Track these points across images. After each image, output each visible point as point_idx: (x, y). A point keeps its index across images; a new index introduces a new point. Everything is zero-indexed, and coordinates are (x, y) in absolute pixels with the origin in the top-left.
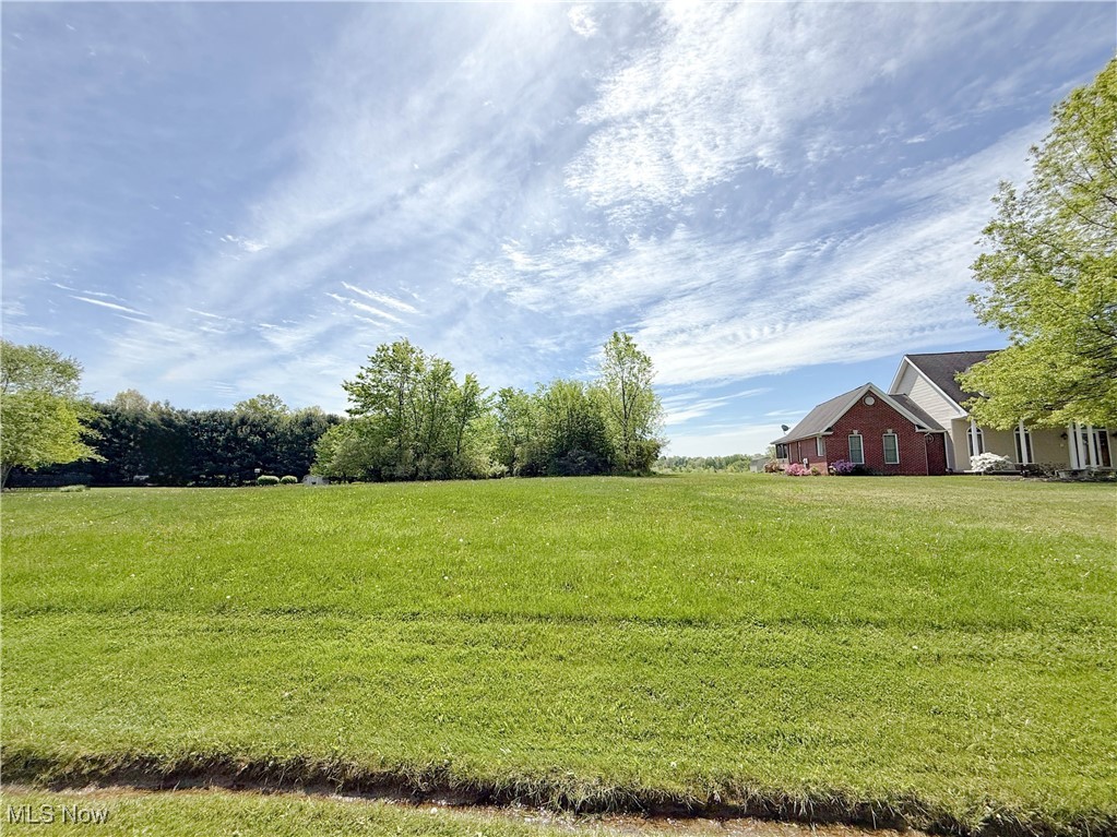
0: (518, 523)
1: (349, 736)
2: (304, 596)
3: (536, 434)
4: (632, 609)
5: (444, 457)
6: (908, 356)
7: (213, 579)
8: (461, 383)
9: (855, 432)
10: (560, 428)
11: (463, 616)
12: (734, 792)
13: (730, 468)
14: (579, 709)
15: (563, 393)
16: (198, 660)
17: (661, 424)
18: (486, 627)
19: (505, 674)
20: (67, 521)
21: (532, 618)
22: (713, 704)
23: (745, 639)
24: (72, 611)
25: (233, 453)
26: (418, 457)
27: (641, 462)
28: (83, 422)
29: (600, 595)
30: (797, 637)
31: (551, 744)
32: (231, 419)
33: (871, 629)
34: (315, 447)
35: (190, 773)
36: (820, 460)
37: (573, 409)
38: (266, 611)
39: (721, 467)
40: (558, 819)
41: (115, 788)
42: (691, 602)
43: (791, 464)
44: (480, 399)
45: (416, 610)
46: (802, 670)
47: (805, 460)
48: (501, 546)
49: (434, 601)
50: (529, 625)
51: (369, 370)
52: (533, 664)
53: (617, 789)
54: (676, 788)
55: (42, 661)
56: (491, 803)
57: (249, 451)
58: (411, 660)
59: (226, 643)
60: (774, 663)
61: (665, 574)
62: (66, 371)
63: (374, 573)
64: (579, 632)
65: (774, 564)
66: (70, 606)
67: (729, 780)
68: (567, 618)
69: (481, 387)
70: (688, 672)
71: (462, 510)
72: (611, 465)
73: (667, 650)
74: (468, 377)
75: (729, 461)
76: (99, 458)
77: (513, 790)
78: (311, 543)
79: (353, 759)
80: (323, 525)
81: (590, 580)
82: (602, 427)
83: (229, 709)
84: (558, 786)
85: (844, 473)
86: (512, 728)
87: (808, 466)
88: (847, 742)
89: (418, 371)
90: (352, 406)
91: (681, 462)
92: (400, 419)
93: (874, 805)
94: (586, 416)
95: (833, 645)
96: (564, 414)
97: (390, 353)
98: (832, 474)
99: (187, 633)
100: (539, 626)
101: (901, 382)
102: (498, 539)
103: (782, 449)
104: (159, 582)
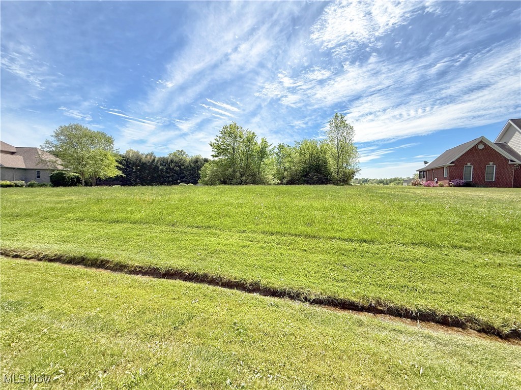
0: (286, 200)
1: (222, 269)
2: (202, 222)
3: (294, 166)
4: (338, 235)
5: (252, 176)
6: (512, 120)
7: (169, 215)
8: (259, 142)
9: (469, 164)
10: (305, 163)
11: (264, 233)
12: (381, 304)
13: (391, 184)
14: (313, 269)
15: (307, 146)
16: (168, 241)
17: (357, 161)
18: (273, 237)
19: (281, 254)
20: (118, 195)
21: (293, 235)
22: (374, 273)
23: (392, 250)
24: (125, 222)
25: (169, 174)
26: (242, 176)
27: (345, 179)
28: (117, 161)
29: (323, 228)
30: (420, 251)
31: (300, 279)
32: (167, 160)
33: (462, 250)
34: (200, 172)
35: (170, 274)
36: (445, 179)
37: (312, 154)
38: (189, 226)
39: (387, 184)
40: (303, 304)
41: (147, 276)
42: (366, 233)
43: (427, 181)
44: (268, 150)
45: (245, 229)
46: (421, 264)
47: (436, 179)
48: (279, 208)
49: (252, 227)
50: (291, 238)
51: (220, 137)
52: (293, 251)
53: (328, 297)
54: (355, 300)
55: (119, 237)
56: (277, 296)
57: (175, 173)
58: (244, 247)
59: (176, 236)
60: (407, 260)
61: (355, 222)
62: (109, 141)
63: (228, 215)
64: (313, 242)
65: (411, 220)
66: (125, 221)
67: (379, 300)
68: (308, 236)
69: (269, 144)
70: (363, 260)
71: (262, 194)
72: (330, 180)
73: (353, 251)
74: (263, 139)
75: (391, 181)
76: (124, 175)
77: (285, 293)
78: (203, 204)
79: (224, 276)
80: (206, 198)
81: (318, 222)
82: (326, 163)
83: (180, 257)
84: (303, 293)
85: (459, 186)
86: (284, 272)
87: (437, 182)
88: (440, 293)
89: (240, 137)
90: (214, 153)
91: (366, 181)
92: (234, 159)
93: (451, 317)
94: (318, 157)
95: (440, 255)
96: (307, 156)
97: (229, 129)
98: (451, 186)
99: (163, 232)
100: (296, 239)
101: (504, 135)
102: (278, 206)
103: (423, 173)
104: (151, 215)
